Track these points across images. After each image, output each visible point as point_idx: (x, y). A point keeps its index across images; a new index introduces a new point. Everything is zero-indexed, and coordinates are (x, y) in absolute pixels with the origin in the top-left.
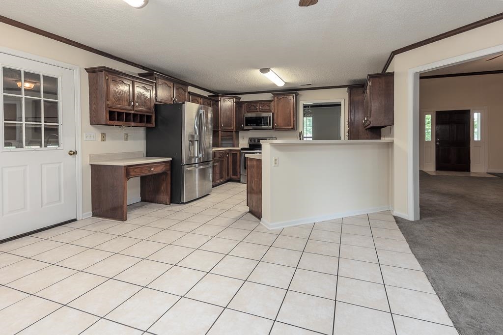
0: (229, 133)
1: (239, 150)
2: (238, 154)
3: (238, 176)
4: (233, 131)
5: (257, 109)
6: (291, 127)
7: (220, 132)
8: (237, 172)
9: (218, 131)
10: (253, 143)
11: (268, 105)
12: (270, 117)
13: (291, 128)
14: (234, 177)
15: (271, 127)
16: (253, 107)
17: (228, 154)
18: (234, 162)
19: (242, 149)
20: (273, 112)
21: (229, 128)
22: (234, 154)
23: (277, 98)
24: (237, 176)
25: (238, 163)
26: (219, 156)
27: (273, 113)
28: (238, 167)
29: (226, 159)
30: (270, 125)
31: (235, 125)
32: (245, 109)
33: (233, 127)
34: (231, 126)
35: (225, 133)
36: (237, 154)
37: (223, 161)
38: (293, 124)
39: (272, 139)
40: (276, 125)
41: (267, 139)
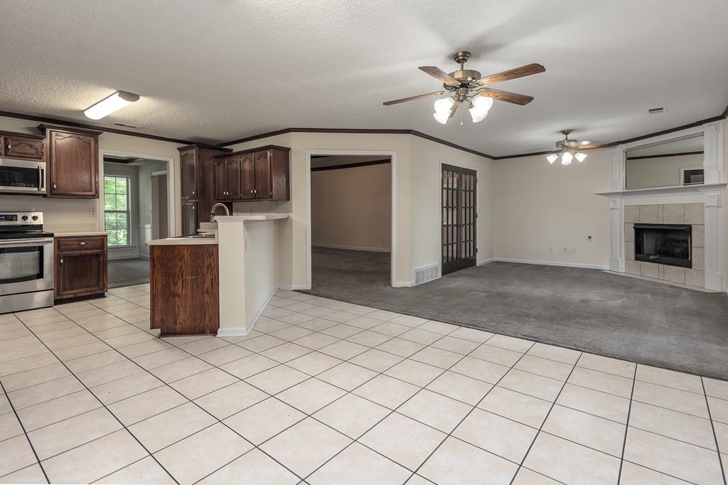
12: (42, 170)
13: (90, 195)
20: (44, 159)
38: (96, 188)
39: (23, 214)
40: (55, 186)
41: (18, 214)
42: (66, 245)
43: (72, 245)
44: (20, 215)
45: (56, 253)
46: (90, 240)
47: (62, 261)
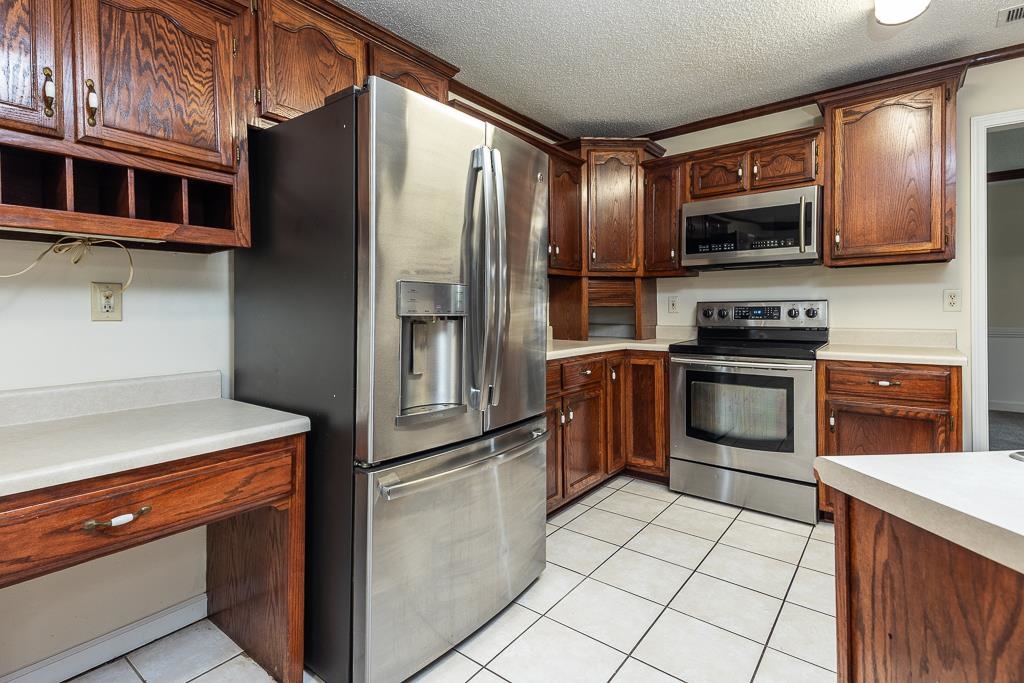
0: (618, 287)
1: (664, 355)
2: (659, 371)
3: (660, 461)
4: (632, 279)
5: (739, 178)
6: (928, 246)
7: (585, 282)
8: (652, 441)
9: (579, 278)
10: (715, 321)
11: (793, 157)
12: (809, 206)
13: (933, 252)
14: (641, 461)
15: (812, 250)
16: (721, 173)
17: (616, 368)
18: (643, 403)
19: (676, 349)
20: (820, 179)
21: (620, 268)
22: (640, 371)
23: (846, 114)
24: (653, 458)
25: (660, 408)
26: (582, 380)
27: (822, 189)
28: (658, 421)
29: (609, 388)
30: (808, 242)
31: (641, 255)
32: (683, 187)
33: (637, 263)
34: (625, 259)
35: (605, 284)
36: (652, 368)
37: (598, 397)
38: (945, 229)
39: (807, 306)
40: (838, 239)
41: (782, 305)
42: (842, 383)
43: (859, 384)
44: (785, 309)
45: (822, 399)
46: (905, 377)
47: (832, 421)
